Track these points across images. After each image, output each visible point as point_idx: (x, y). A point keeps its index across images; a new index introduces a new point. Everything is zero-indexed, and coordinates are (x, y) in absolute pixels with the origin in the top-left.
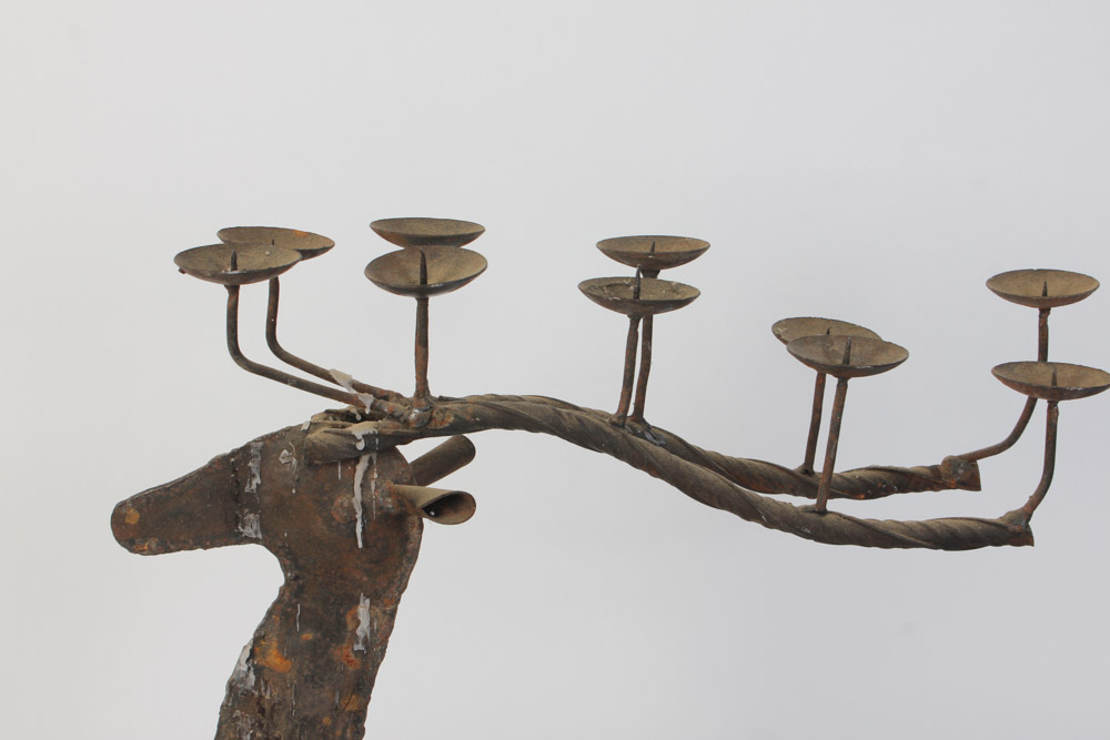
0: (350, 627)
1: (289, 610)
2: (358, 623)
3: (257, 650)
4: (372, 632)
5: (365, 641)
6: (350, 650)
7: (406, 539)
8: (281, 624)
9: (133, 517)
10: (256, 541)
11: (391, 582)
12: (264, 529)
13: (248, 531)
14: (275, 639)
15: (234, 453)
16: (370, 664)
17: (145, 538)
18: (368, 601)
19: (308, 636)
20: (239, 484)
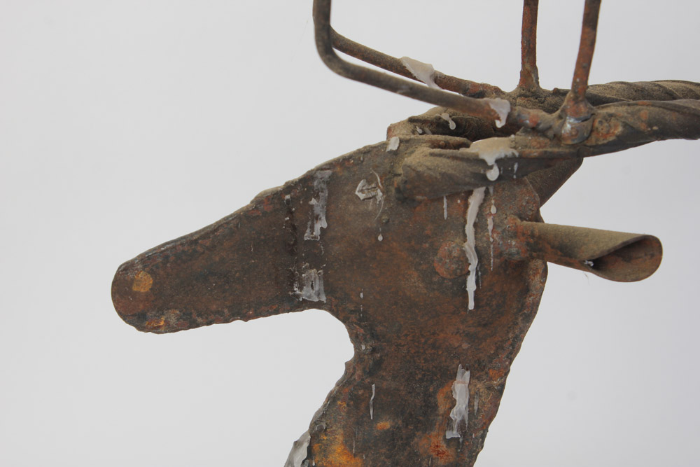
0: (442, 409)
1: (360, 393)
2: (453, 403)
3: (316, 447)
4: (471, 413)
5: (462, 427)
6: (441, 438)
7: (526, 290)
8: (348, 413)
9: (144, 283)
10: (319, 305)
11: (500, 348)
12: (329, 289)
13: (306, 293)
14: (341, 431)
15: (289, 187)
16: (467, 453)
17: (161, 311)
18: (468, 373)
19: (385, 424)
20: (296, 230)
